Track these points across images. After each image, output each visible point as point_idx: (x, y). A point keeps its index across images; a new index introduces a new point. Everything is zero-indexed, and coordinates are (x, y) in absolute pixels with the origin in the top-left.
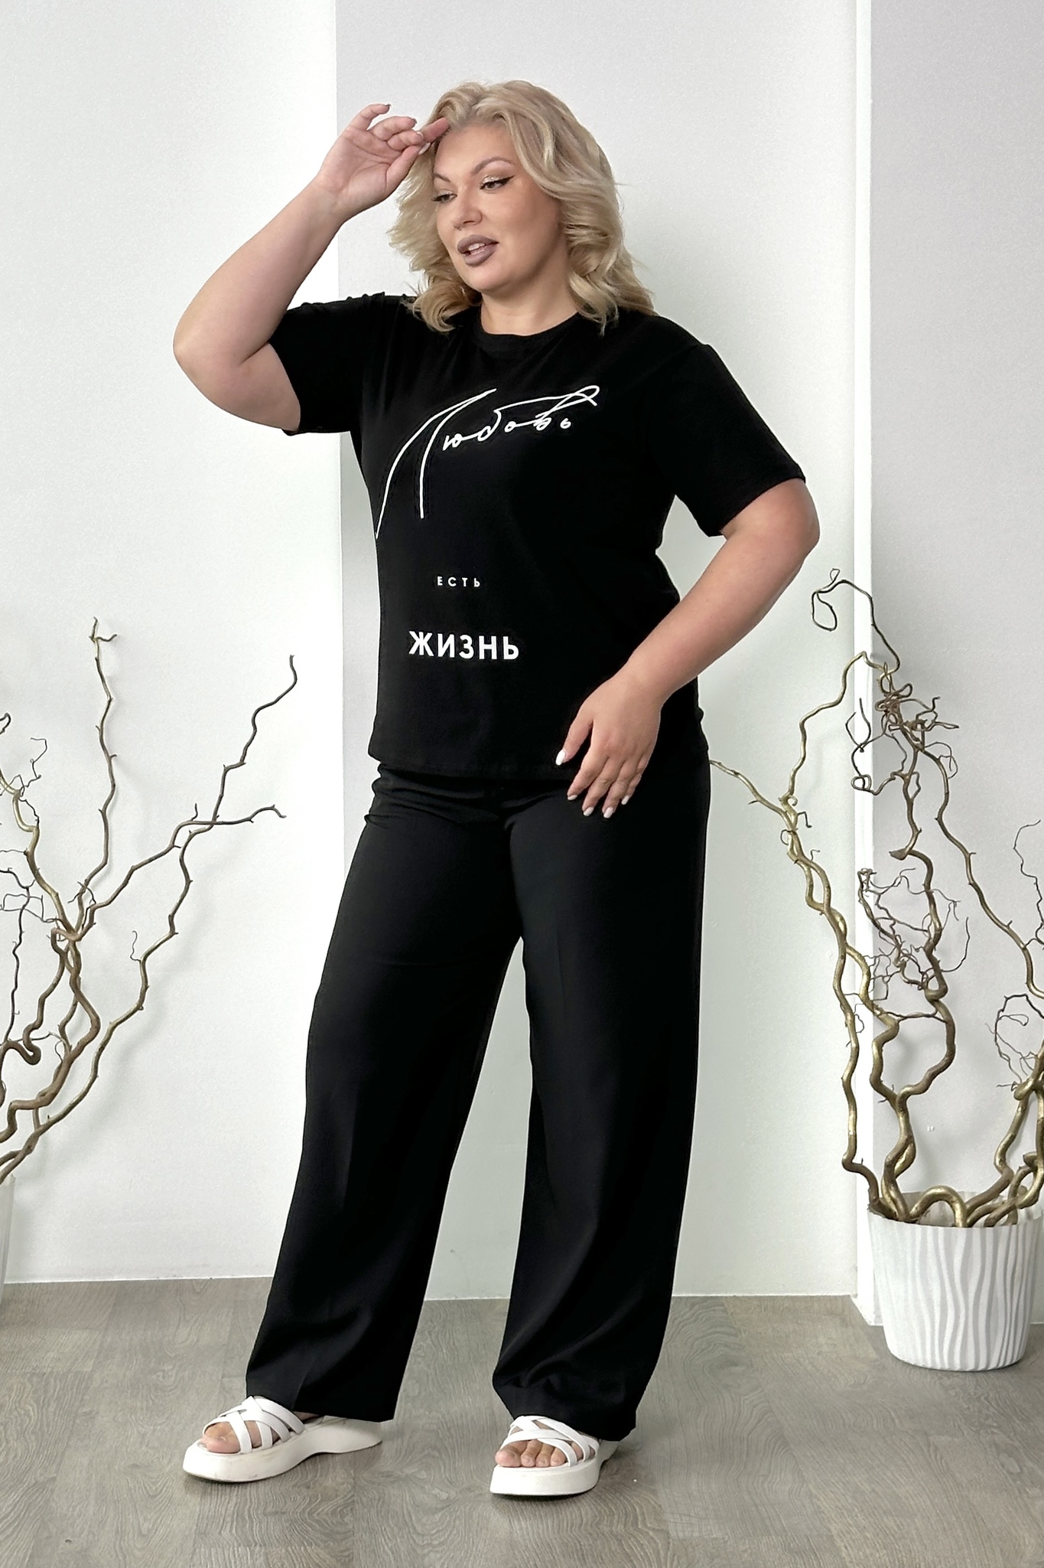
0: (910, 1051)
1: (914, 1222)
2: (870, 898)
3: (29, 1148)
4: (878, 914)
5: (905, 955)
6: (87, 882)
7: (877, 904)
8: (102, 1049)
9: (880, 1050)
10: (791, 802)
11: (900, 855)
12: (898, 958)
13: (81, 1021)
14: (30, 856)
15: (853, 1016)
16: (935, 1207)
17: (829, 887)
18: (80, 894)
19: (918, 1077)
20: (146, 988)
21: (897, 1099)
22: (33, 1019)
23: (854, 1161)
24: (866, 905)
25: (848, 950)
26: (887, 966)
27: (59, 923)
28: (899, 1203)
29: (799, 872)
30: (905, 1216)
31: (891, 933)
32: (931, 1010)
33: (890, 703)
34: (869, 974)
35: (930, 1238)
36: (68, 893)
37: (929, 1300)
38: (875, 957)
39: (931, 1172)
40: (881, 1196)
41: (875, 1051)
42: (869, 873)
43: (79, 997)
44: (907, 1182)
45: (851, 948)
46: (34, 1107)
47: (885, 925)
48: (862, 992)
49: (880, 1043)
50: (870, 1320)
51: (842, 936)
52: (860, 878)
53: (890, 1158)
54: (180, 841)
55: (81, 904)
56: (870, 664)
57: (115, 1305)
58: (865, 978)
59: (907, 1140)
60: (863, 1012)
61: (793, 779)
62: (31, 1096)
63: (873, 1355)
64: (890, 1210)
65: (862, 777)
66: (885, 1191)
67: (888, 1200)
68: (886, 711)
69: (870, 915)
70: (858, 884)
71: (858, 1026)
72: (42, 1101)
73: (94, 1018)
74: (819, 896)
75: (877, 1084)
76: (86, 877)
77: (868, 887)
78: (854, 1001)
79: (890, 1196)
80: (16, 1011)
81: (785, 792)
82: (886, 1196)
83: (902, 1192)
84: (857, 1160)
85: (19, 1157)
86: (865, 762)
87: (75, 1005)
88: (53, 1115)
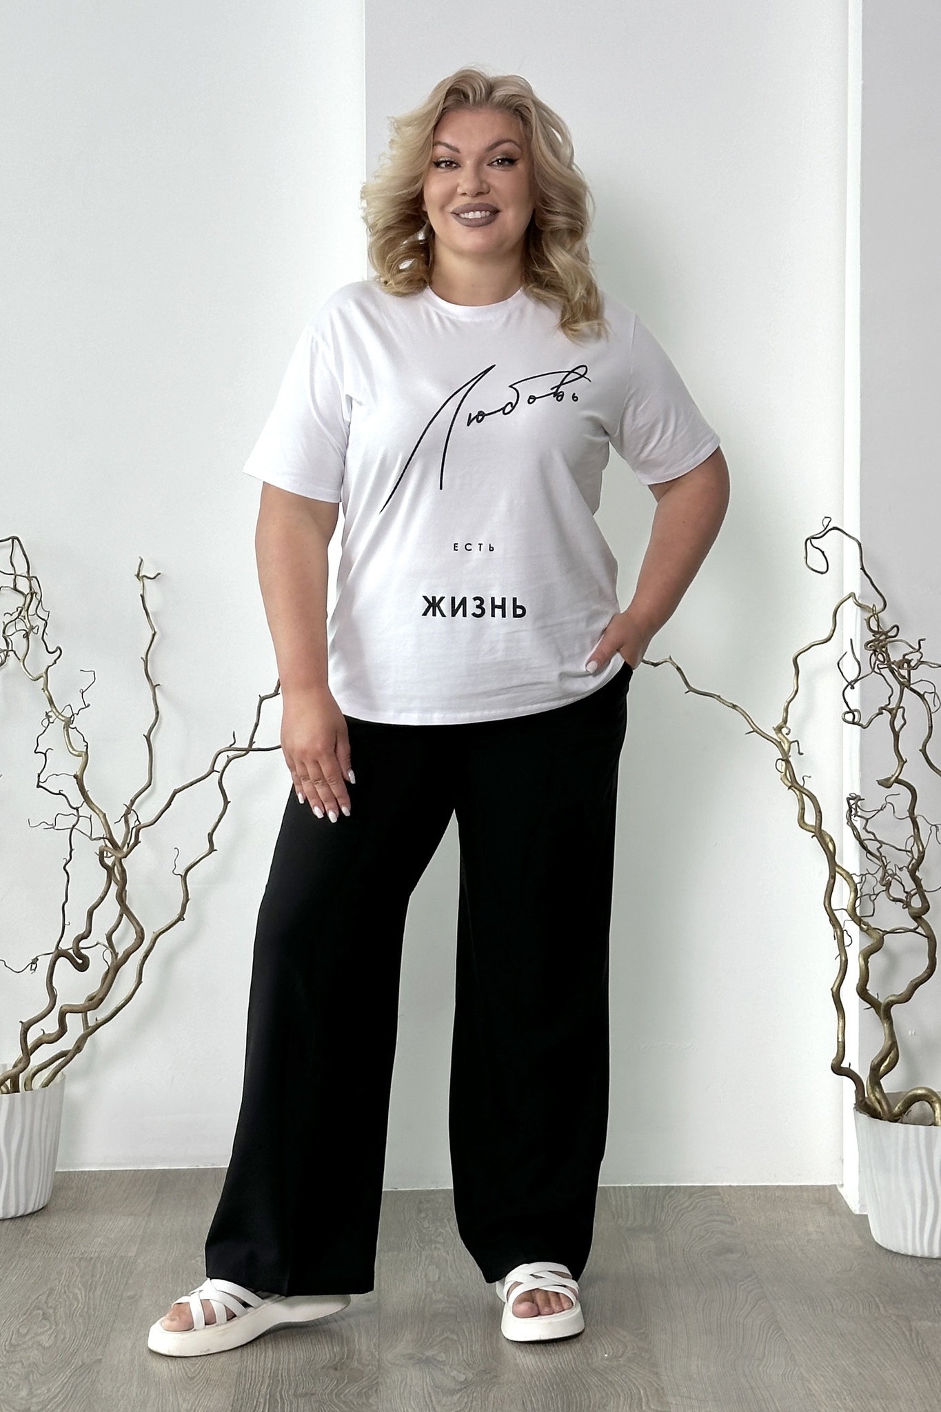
0: (893, 963)
1: (896, 1121)
2: (858, 823)
3: (78, 1048)
4: (864, 835)
5: (889, 875)
6: (133, 802)
7: (865, 828)
8: (146, 957)
9: (866, 962)
10: (784, 731)
11: (886, 784)
12: (883, 878)
13: (127, 930)
14: (79, 780)
15: (842, 932)
16: (916, 1108)
17: (820, 812)
18: (126, 815)
19: (901, 988)
20: (188, 900)
21: (882, 1007)
22: (82, 930)
23: (843, 1065)
24: (854, 828)
25: (837, 869)
26: (873, 883)
27: (107, 841)
28: (884, 1103)
29: (792, 796)
30: (888, 1116)
31: (878, 855)
32: (913, 925)
33: (879, 642)
34: (856, 891)
35: (912, 1137)
36: (115, 813)
37: (911, 1194)
38: (862, 875)
39: (913, 1075)
40: (866, 1095)
41: (862, 963)
42: (858, 798)
43: (125, 910)
44: (889, 1083)
45: (839, 867)
46: (83, 1010)
47: (872, 846)
48: (850, 908)
49: (867, 955)
50: (855, 1208)
51: (831, 856)
52: (849, 803)
53: (876, 1062)
54: (219, 767)
55: (127, 822)
56: (859, 605)
57: (157, 1192)
58: (853, 895)
59: (891, 1045)
60: (852, 928)
61: (786, 710)
62: (80, 1000)
63: (858, 1243)
64: (875, 1110)
65: (851, 711)
66: (870, 1091)
67: (873, 1099)
68: (875, 651)
69: (858, 837)
70: (847, 808)
71: (847, 940)
72: (90, 1006)
73: (139, 929)
74: (810, 819)
75: (863, 992)
76: (131, 797)
77: (857, 812)
78: (843, 917)
79: (874, 1096)
80: (66, 923)
81: (779, 721)
82: (872, 1096)
83: (885, 1092)
84: (845, 1065)
85: (69, 1056)
86: (854, 697)
87: (121, 916)
88: (101, 1017)
